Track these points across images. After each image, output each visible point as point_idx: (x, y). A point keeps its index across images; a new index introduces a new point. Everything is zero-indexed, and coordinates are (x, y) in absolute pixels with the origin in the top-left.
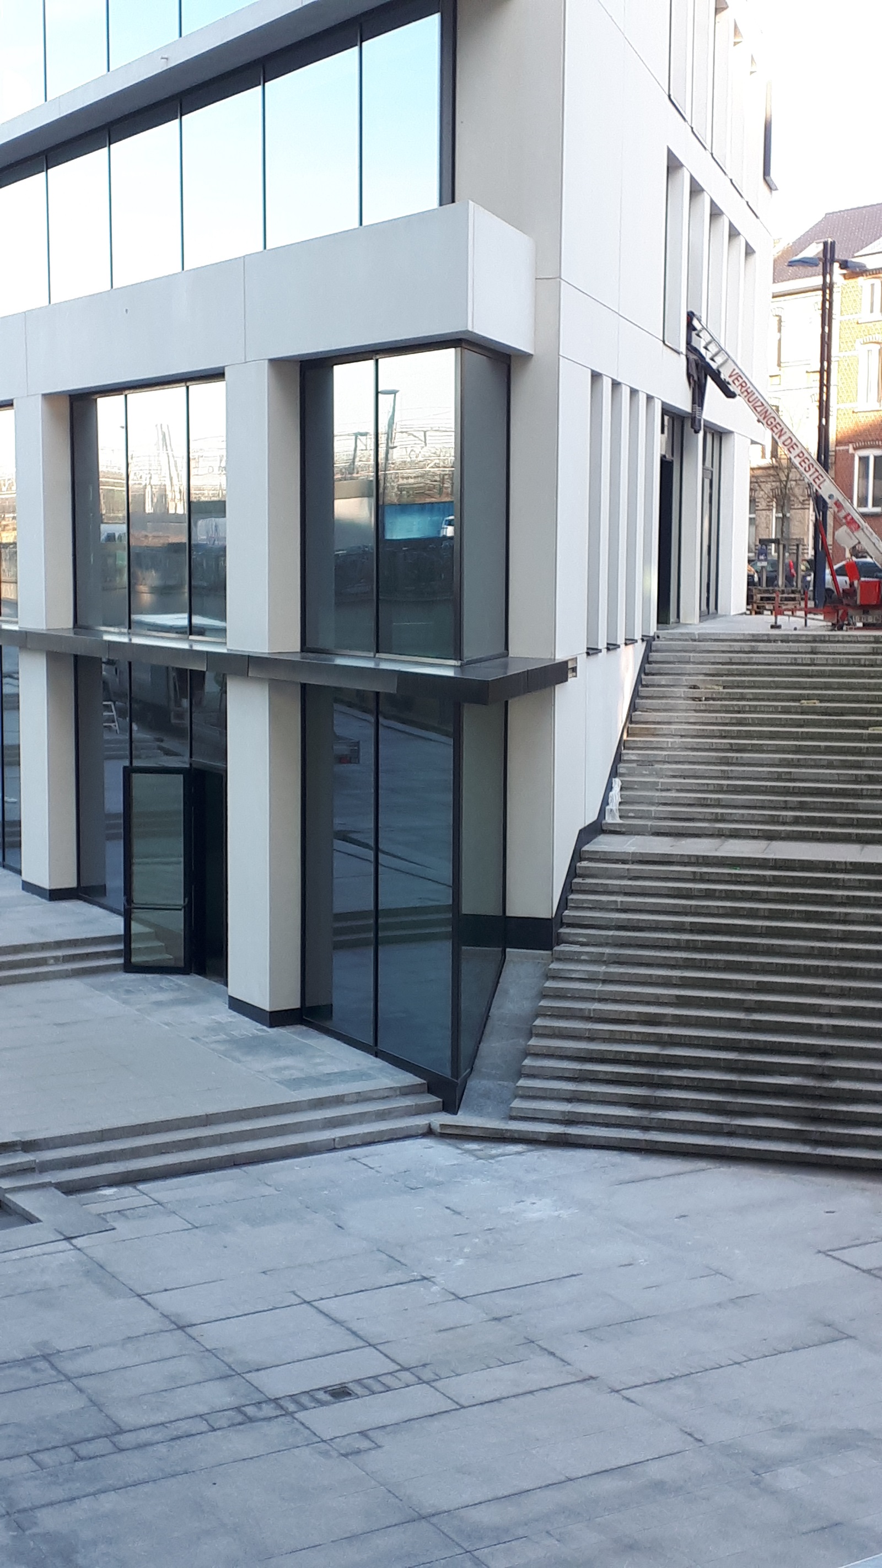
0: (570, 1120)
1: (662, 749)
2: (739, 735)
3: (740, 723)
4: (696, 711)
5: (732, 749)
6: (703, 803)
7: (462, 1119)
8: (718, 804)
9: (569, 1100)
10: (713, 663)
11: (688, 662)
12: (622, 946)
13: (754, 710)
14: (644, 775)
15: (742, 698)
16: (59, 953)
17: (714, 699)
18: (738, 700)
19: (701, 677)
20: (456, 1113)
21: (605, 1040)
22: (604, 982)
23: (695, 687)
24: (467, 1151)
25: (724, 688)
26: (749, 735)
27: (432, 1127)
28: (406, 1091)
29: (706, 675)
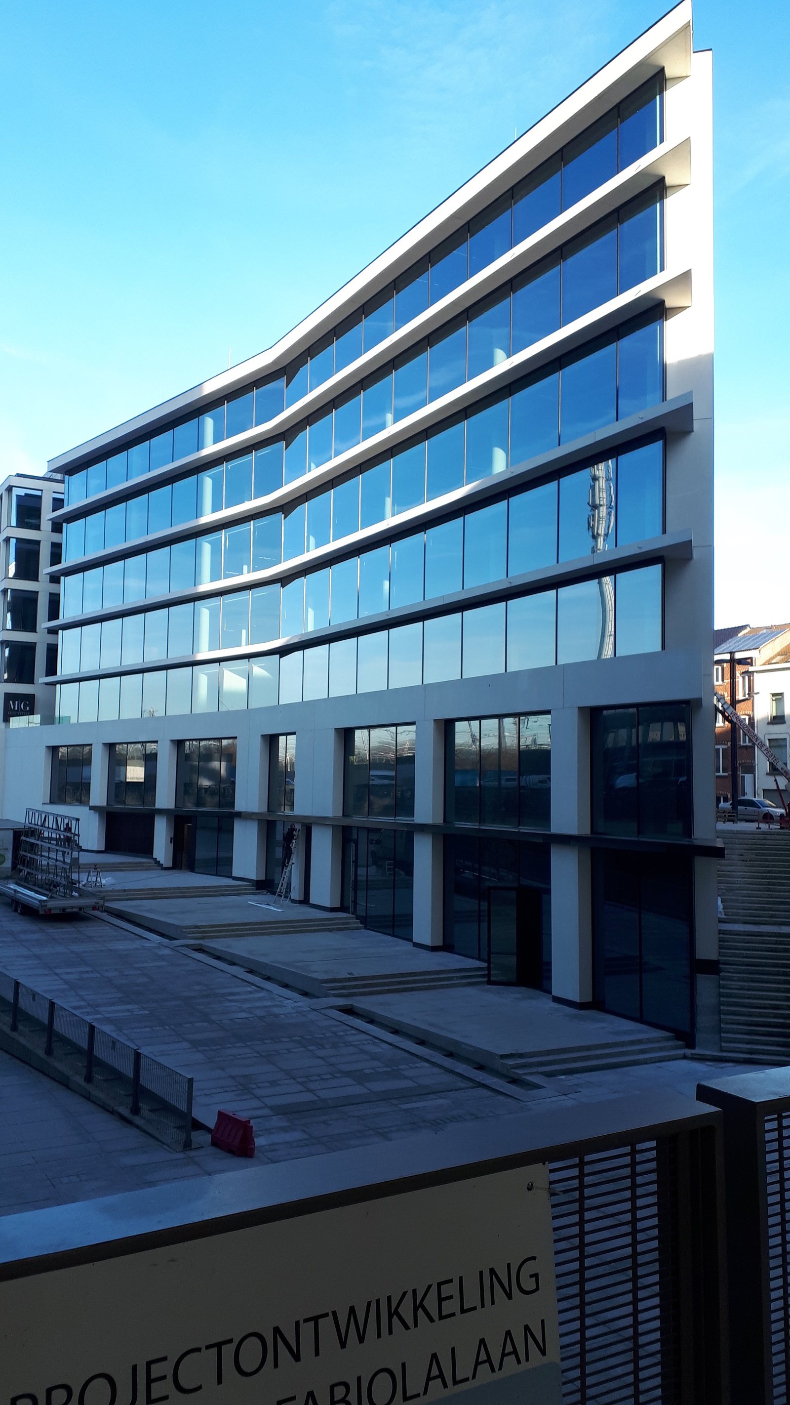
0: (751, 1052)
1: (735, 884)
2: (770, 878)
3: (769, 872)
4: (746, 866)
5: (769, 884)
6: (763, 909)
7: (697, 1051)
8: (771, 910)
9: (747, 1043)
10: (747, 844)
11: (735, 844)
12: (751, 973)
13: (774, 866)
14: (730, 896)
15: (767, 860)
16: (458, 975)
17: (753, 861)
18: (765, 861)
19: (743, 851)
20: (695, 1049)
21: (756, 1016)
22: (748, 990)
23: (742, 855)
24: (708, 1065)
25: (756, 856)
26: (775, 878)
27: (686, 1054)
28: (667, 1039)
29: (745, 849)
